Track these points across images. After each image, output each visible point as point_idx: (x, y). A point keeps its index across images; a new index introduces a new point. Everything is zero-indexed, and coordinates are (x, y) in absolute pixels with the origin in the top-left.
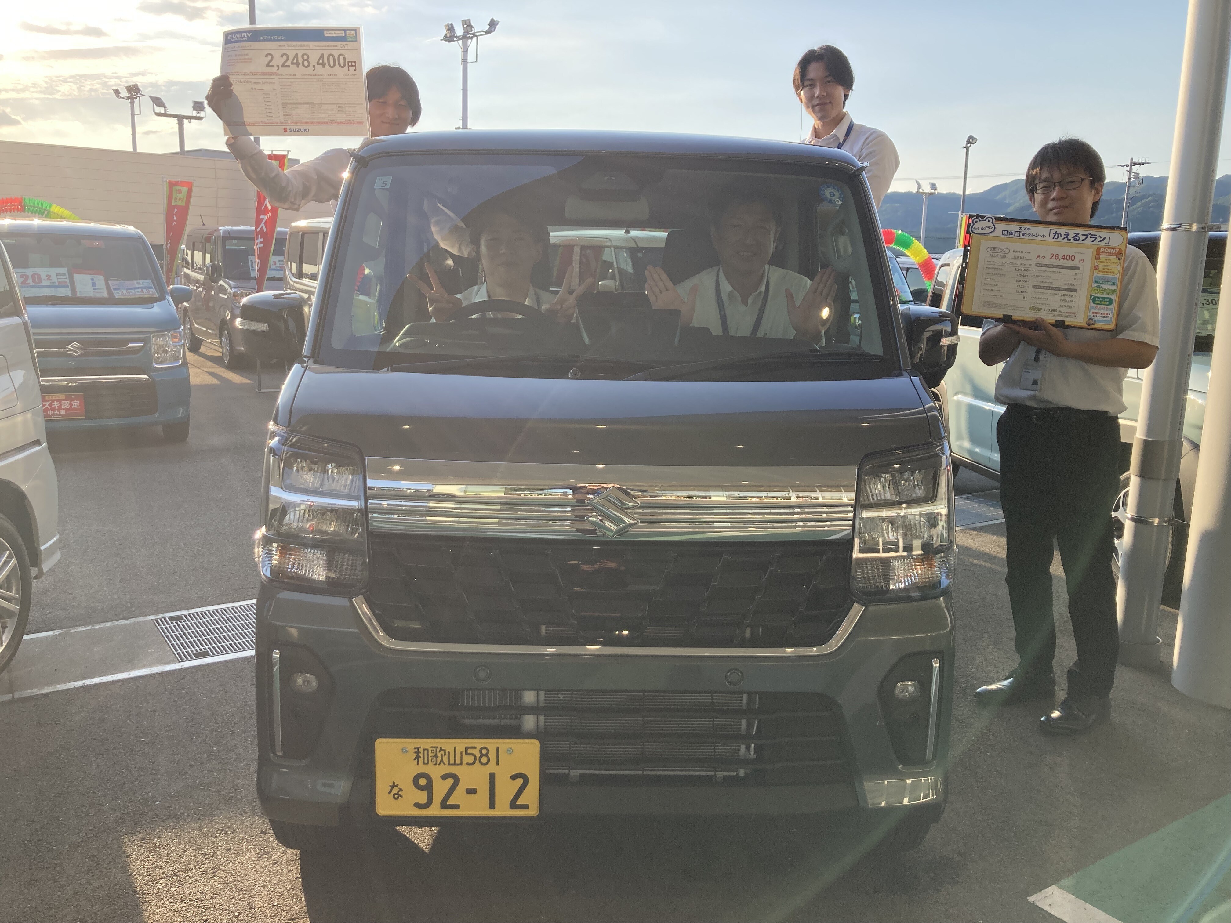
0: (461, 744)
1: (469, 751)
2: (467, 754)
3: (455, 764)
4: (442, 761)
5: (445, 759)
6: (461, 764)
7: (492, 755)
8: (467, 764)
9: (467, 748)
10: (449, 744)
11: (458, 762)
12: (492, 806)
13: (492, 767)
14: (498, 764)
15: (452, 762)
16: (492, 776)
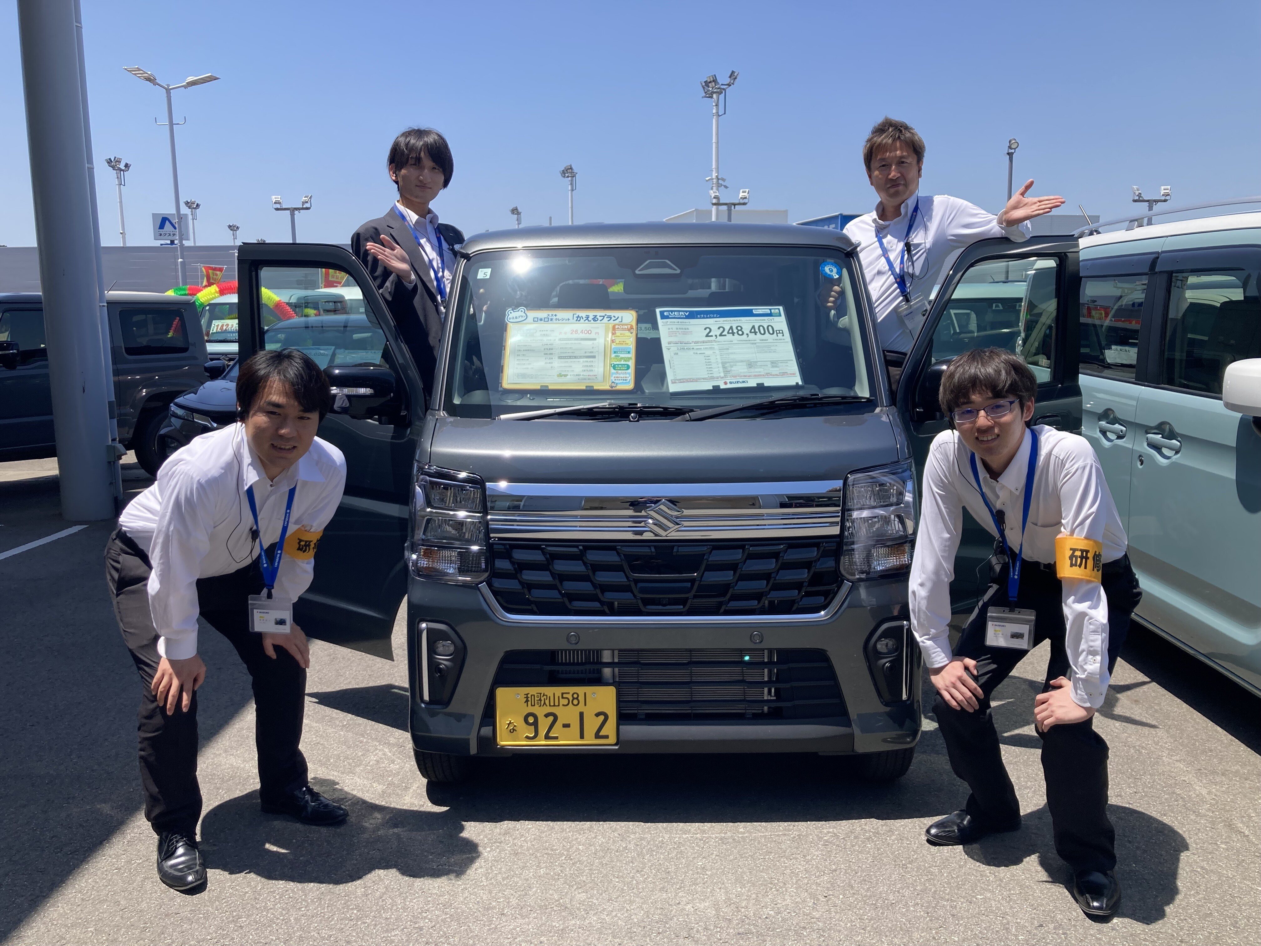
0: (558, 691)
1: (565, 696)
2: (563, 698)
3: (554, 705)
4: (545, 703)
5: (547, 702)
6: (559, 705)
7: (581, 698)
8: (563, 705)
9: (563, 694)
10: (549, 691)
11: (557, 704)
12: (582, 737)
13: (581, 708)
14: (585, 705)
15: (552, 704)
16: (581, 715)
